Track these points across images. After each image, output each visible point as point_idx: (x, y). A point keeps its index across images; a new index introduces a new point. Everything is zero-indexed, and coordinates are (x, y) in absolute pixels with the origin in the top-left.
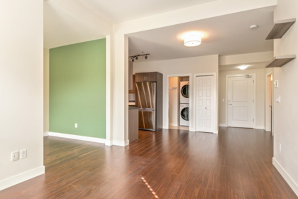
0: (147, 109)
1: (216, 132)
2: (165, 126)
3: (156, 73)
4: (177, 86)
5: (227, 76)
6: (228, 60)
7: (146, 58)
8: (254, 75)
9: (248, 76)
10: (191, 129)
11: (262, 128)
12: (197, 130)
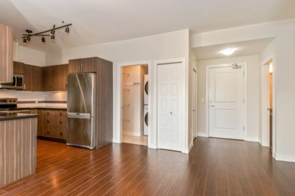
0: (81, 114)
1: (186, 151)
2: (117, 139)
3: (95, 59)
4: (139, 81)
5: (207, 67)
6: (205, 39)
7: (68, 31)
8: (244, 65)
9: (236, 67)
10: (151, 145)
11: (256, 140)
12: (159, 147)
